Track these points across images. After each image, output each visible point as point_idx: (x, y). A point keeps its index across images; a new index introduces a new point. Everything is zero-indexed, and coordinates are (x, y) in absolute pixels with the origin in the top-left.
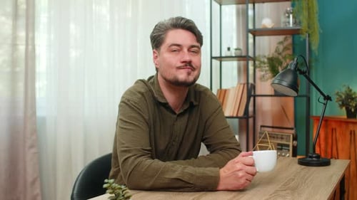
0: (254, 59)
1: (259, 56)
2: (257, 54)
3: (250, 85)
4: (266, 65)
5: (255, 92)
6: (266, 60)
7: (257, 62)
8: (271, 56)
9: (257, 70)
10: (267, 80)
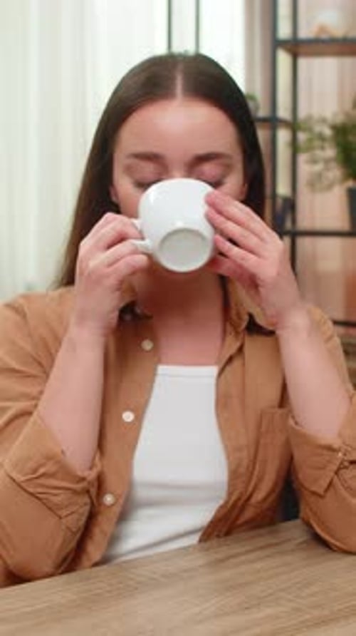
0: (294, 126)
1: (310, 118)
2: (302, 113)
3: (279, 202)
4: (327, 145)
5: (294, 221)
6: (328, 132)
7: (302, 136)
8: (340, 119)
9: (302, 158)
10: (330, 187)
